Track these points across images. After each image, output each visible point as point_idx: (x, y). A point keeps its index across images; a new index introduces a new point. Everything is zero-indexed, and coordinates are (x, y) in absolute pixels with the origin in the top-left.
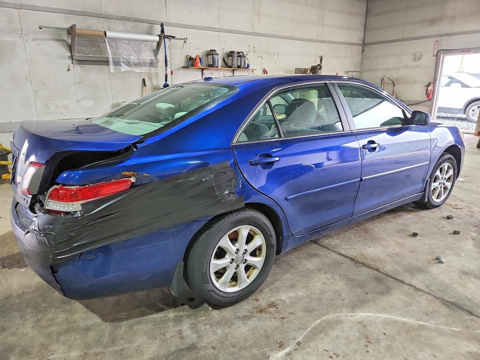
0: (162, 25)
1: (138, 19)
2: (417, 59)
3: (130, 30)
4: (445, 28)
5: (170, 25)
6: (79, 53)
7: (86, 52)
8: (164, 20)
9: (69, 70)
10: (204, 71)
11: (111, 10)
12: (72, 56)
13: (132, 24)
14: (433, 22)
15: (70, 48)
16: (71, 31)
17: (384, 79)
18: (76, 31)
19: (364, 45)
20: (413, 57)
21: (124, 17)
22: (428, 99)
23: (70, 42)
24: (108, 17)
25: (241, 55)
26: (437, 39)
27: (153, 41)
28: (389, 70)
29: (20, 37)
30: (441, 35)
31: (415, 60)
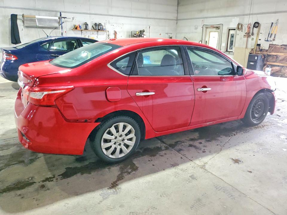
0: (60, 13)
3: (48, 15)
4: (205, 14)
5: (63, 12)
6: (26, 24)
9: (22, 30)
10: (82, 31)
12: (24, 25)
13: (49, 12)
15: (23, 22)
16: (23, 16)
19: (178, 20)
23: (23, 19)
25: (100, 25)
29: (5, 18)
30: (204, 18)
31: (195, 29)
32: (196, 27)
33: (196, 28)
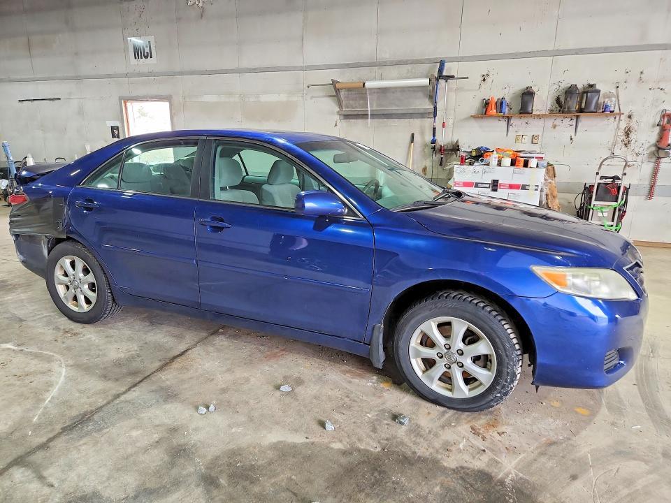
3: (405, 75)
5: (453, 60)
7: (354, 106)
9: (336, 125)
10: (512, 121)
12: (340, 111)
18: (339, 84)
24: (381, 64)
25: (589, 90)
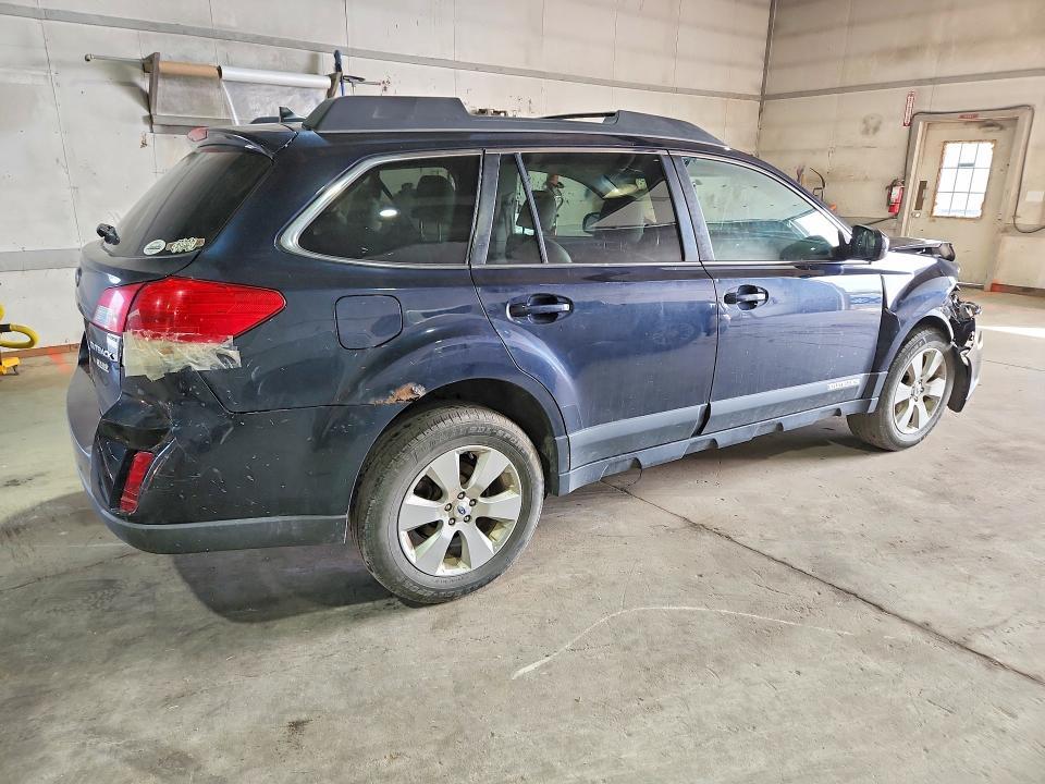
0: (337, 55)
1: (288, 40)
2: (871, 130)
3: (271, 63)
4: (928, 67)
5: (353, 53)
6: (165, 109)
7: (181, 109)
8: (340, 43)
9: (144, 144)
11: (232, 23)
12: (151, 117)
14: (904, 53)
15: (147, 99)
16: (149, 65)
17: (802, 170)
18: (160, 66)
19: (765, 97)
20: (864, 126)
21: (259, 37)
22: (891, 214)
23: (146, 87)
24: (226, 37)
26: (913, 89)
27: (318, 88)
28: (814, 152)
29: (46, 77)
30: (920, 82)
31: (866, 132)
32: (872, 123)
33: (871, 128)
